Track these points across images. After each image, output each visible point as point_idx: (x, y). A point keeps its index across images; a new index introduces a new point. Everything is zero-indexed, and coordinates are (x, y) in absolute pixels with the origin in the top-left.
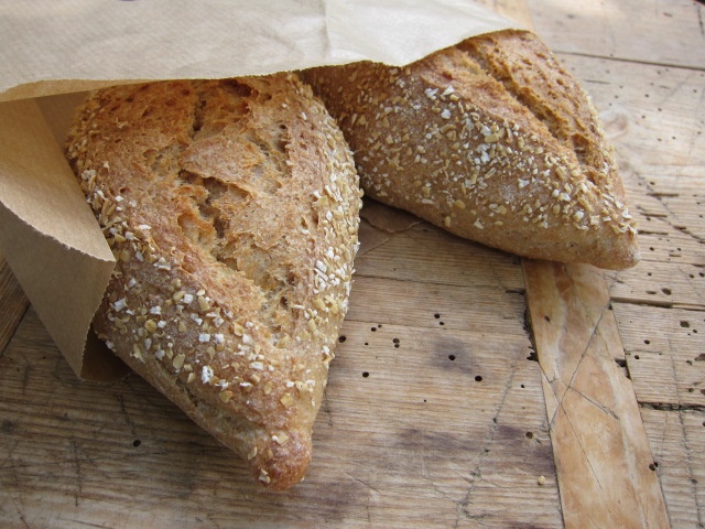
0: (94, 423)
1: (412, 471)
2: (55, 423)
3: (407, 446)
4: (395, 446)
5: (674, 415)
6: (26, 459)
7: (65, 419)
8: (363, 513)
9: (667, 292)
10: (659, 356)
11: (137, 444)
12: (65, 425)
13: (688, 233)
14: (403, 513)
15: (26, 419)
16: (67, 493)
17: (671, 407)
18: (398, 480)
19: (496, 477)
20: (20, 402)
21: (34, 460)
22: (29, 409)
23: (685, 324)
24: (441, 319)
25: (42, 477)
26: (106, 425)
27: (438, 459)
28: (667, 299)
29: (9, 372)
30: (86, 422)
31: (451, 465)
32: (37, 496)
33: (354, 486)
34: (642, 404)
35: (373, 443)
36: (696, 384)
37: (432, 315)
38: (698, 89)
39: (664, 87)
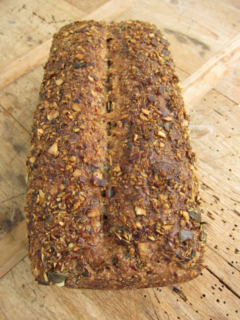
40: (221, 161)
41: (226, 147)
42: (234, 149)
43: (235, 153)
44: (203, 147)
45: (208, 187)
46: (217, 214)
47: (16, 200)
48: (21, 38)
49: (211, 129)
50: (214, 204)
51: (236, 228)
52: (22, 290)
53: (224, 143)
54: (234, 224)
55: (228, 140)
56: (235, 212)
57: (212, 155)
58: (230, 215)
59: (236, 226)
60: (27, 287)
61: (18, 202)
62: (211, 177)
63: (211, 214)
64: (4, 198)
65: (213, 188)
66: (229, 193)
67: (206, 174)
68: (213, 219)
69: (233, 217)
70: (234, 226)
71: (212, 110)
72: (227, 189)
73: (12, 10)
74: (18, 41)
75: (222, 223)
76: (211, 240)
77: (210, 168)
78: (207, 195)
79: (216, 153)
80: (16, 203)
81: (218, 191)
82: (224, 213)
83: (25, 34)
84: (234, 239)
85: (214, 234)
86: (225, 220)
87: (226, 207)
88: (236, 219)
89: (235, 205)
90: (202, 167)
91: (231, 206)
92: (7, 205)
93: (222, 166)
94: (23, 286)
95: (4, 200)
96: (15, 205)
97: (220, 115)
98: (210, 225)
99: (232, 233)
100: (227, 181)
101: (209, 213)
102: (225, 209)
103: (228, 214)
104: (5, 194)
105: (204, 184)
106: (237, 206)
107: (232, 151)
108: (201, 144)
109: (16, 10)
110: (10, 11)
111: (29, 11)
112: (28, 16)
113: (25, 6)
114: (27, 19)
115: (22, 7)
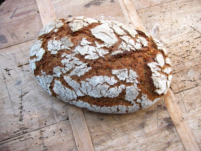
0: (107, 130)
1: (149, 117)
2: (102, 132)
3: (147, 114)
4: (146, 115)
5: (179, 94)
6: (102, 138)
7: (103, 131)
8: (146, 125)
9: (174, 70)
10: (175, 84)
11: (114, 130)
12: (104, 132)
13: (175, 55)
14: (151, 123)
15: (98, 134)
16: (111, 140)
17: (178, 92)
18: (148, 119)
19: (160, 113)
20: (95, 132)
21: (103, 138)
22: (97, 132)
23: (178, 76)
25: (106, 140)
26: (109, 129)
27: (152, 114)
28: (174, 72)
29: (91, 128)
30: (106, 130)
31: (154, 114)
32: (107, 142)
33: (144, 122)
34: (175, 94)
36: (181, 87)
38: (170, 9)
39: (163, 12)
40: (173, 30)
41: (167, 24)
42: (170, 22)
43: (172, 23)
44: (164, 32)
45: (182, 42)
46: (194, 45)
47: (159, 118)
49: (157, 24)
50: (190, 43)
52: (200, 127)
53: (165, 24)
55: (165, 21)
56: (195, 39)
57: (169, 31)
60: (200, 125)
61: (161, 118)
62: (178, 38)
64: (156, 124)
65: (183, 40)
66: (187, 36)
67: (176, 39)
68: (195, 47)
69: (197, 41)
71: (148, 18)
72: (185, 35)
73: (5, 79)
75: (198, 45)
77: (175, 36)
78: (186, 44)
79: (169, 29)
80: (160, 119)
81: (185, 39)
89: (193, 37)
90: (173, 38)
91: (193, 39)
92: (160, 123)
93: (175, 31)
94: (199, 126)
95: (157, 124)
96: (161, 120)
97: (152, 17)
100: (182, 34)
101: (193, 47)
102: (193, 41)
104: (154, 123)
105: (180, 42)
107: (170, 23)
108: (162, 32)
109: (7, 76)
110: (4, 81)
111: (14, 69)
112: (19, 71)
113: (6, 69)
114: (22, 72)
115: (6, 71)
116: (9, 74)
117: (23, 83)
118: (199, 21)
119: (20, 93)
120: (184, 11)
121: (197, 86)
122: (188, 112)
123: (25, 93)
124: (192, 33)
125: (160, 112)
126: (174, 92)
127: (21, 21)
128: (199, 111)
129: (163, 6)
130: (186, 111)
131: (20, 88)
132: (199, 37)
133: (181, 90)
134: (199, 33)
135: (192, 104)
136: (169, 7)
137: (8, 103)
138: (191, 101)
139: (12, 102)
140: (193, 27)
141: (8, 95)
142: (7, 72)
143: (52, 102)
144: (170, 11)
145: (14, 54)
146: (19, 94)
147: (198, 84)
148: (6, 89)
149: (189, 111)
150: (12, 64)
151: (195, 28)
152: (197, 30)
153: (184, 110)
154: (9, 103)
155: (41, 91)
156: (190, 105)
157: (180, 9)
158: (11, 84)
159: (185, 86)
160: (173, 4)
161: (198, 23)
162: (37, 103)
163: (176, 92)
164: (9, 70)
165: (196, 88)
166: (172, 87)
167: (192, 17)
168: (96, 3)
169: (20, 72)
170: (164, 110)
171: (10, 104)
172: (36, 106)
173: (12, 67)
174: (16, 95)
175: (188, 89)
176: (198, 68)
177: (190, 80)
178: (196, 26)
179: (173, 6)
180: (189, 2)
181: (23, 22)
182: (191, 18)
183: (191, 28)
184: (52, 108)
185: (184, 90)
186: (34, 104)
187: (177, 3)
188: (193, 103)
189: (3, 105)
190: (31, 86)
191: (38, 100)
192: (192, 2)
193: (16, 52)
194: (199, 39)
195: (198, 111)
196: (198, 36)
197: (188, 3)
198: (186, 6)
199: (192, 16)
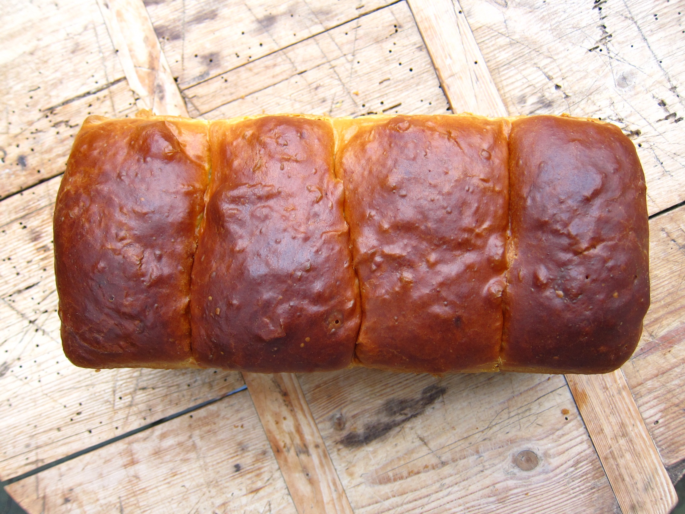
3: (213, 11)
4: (217, 9)
5: (112, 80)
10: (120, 110)
17: (112, 84)
19: (175, 17)
24: (223, 80)
27: (199, 12)
31: (194, 12)
34: (125, 78)
35: (226, 6)
36: (103, 102)
37: (229, 80)
38: (119, 404)
39: (144, 389)
46: (42, 259)
48: (558, 87)
51: (15, 271)
54: (21, 272)
56: (34, 285)
58: (34, 276)
59: (18, 274)
63: (45, 251)
68: (39, 250)
69: (30, 277)
70: (19, 270)
73: (674, 88)
74: (550, 78)
75: (29, 259)
76: (14, 231)
82: (41, 269)
83: (567, 96)
84: (4, 260)
85: (19, 240)
86: (30, 264)
87: (46, 278)
88: (25, 280)
89: (44, 292)
91: (45, 285)
98: (33, 241)
99: (11, 263)
103: (36, 273)
106: (42, 294)
109: (669, 98)
110: (674, 83)
111: (650, 124)
112: (631, 119)
113: (676, 121)
114: (622, 115)
115: (675, 115)
116: (663, 104)
117: (610, 82)
118: (14, 360)
119: (611, 48)
120: (63, 401)
121: (52, 110)
122: (91, 26)
123: (598, 50)
124: (43, 309)
125: (175, 21)
126: (128, 84)
127: (672, 308)
128: (53, 32)
129: (143, 414)
130: (94, 28)
131: (618, 65)
132: (19, 292)
133: (105, 92)
134: (20, 308)
135: (73, 52)
136: (121, 415)
137: (643, 18)
138: (77, 58)
139: (632, 18)
140: (40, 333)
141: (650, 40)
142: (672, 112)
143: (506, 27)
144: (118, 395)
145: (665, 173)
146: (615, 45)
147: (47, 117)
148: (659, 59)
149: (86, 28)
150: (660, 139)
151: (33, 327)
152: (26, 323)
153: (101, 30)
154: (640, 16)
155: (549, 60)
156: (80, 47)
157: (79, 409)
158: (650, 76)
159: (90, 105)
160: (106, 428)
161: (15, 355)
162: (554, 22)
163: (120, 84)
164: (666, 118)
165: (54, 102)
166: (133, 101)
167: (36, 377)
168: (403, 409)
169: (630, 115)
170: (162, 27)
171: (637, 15)
172: (555, 13)
173: (661, 130)
174: (623, 42)
175: (79, 97)
176: (39, 171)
177: (71, 127)
178: (28, 338)
179: (105, 419)
180: (40, 443)
181: (663, 303)
182: (42, 373)
183: (47, 330)
184: (504, 9)
185: (95, 93)
186: (563, 17)
187: (87, 433)
188: (71, 55)
189: (657, 8)
190: (583, 74)
191: (552, 30)
192: (28, 446)
193: (659, 182)
194: (22, 286)
195: (57, 31)
196: (25, 299)
197: (43, 438)
198: (56, 426)
199: (36, 384)
